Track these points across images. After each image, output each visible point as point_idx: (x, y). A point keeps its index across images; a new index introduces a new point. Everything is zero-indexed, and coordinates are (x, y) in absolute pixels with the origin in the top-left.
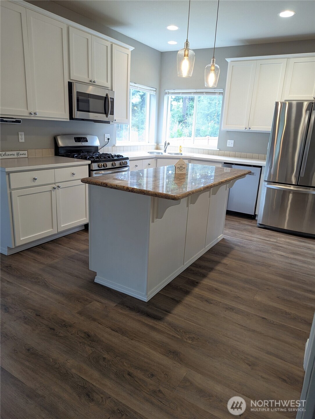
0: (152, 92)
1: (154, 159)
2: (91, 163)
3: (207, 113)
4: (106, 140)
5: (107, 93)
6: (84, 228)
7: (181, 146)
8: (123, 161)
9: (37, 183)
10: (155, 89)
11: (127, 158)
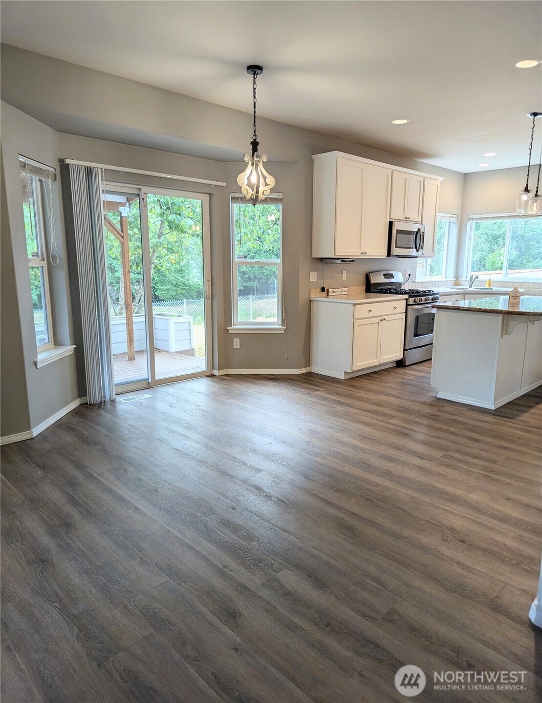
0: (454, 219)
1: (461, 295)
2: (409, 297)
3: (497, 233)
4: (408, 276)
5: (420, 227)
6: (395, 365)
7: (490, 280)
8: (435, 296)
9: (371, 314)
10: (456, 216)
11: (438, 294)
